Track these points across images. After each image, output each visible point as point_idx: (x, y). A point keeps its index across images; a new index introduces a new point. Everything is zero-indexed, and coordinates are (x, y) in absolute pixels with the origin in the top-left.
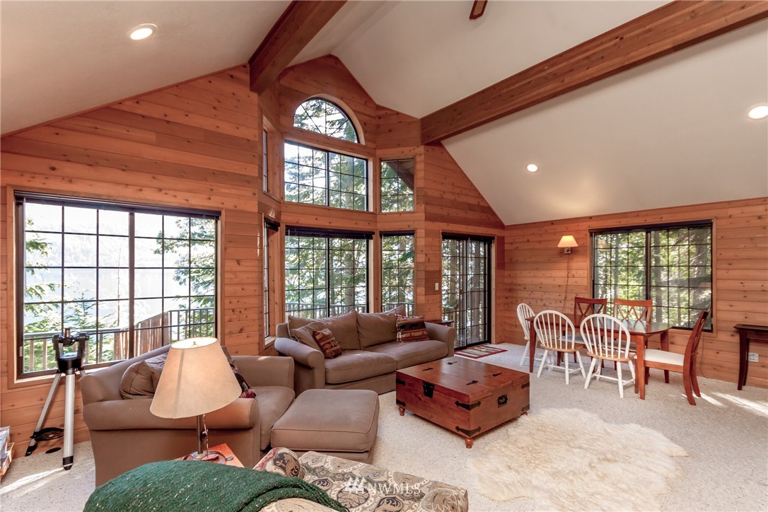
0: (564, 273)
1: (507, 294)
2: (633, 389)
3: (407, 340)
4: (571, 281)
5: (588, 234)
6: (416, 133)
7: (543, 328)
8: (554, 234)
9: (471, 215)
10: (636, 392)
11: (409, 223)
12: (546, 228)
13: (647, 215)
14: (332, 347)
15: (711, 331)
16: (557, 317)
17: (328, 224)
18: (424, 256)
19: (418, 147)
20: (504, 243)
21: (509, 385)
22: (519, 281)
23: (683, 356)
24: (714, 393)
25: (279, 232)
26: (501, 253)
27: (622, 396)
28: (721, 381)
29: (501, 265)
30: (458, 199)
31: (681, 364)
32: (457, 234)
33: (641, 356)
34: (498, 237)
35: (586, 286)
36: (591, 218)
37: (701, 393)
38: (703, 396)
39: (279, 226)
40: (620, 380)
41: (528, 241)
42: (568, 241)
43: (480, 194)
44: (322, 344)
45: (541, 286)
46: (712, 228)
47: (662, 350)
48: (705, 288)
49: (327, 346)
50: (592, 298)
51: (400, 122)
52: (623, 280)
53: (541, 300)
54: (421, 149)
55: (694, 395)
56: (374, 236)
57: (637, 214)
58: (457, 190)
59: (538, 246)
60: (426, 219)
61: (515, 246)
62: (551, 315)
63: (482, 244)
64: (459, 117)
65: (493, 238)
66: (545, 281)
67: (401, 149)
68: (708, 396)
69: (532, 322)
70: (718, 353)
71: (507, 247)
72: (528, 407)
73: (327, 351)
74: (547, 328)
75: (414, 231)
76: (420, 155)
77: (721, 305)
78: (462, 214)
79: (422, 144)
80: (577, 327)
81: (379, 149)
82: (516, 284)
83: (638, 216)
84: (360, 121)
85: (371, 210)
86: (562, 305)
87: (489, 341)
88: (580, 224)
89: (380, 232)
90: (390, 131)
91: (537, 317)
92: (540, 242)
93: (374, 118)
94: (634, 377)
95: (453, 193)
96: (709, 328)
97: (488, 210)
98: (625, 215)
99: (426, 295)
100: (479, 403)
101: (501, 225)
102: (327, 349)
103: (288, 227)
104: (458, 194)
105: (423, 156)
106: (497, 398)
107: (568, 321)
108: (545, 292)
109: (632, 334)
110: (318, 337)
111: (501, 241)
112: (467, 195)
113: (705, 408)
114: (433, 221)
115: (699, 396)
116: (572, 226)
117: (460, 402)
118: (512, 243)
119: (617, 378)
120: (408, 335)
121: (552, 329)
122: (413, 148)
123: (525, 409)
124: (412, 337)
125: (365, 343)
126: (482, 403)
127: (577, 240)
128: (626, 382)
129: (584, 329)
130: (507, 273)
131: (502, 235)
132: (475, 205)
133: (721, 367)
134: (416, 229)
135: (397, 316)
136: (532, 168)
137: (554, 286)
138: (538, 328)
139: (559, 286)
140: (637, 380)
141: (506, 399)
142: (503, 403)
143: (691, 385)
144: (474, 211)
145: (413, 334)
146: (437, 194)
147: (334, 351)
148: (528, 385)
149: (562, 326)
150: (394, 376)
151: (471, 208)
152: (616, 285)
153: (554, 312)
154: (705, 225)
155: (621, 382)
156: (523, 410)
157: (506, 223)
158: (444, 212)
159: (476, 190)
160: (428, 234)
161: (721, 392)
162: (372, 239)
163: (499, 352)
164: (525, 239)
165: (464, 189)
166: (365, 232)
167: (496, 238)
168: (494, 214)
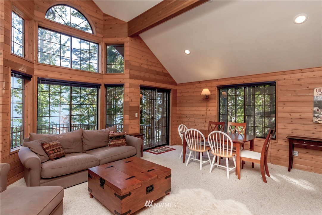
0: (205, 109)
1: (178, 119)
2: (235, 173)
3: (113, 146)
4: (209, 113)
5: (217, 88)
6: (125, 30)
7: (189, 138)
8: (200, 88)
9: (157, 77)
10: (236, 175)
11: (121, 80)
12: (197, 85)
13: (244, 79)
14: (55, 152)
15: (275, 139)
16: (196, 132)
17: (70, 78)
18: (129, 98)
19: (126, 38)
20: (177, 93)
21: (155, 178)
22: (184, 112)
23: (261, 154)
24: (276, 174)
25: (31, 81)
26: (175, 98)
27: (228, 177)
28: (280, 166)
29: (175, 104)
30: (150, 68)
31: (260, 159)
32: (149, 87)
33: (238, 154)
34: (173, 89)
35: (216, 115)
36: (218, 80)
37: (270, 174)
38: (271, 176)
39: (32, 77)
40: (227, 167)
41: (188, 92)
42: (206, 91)
43: (163, 66)
44: (47, 151)
45: (194, 115)
46: (275, 85)
47: (251, 150)
48: (273, 117)
49: (51, 152)
50: (218, 122)
51: (117, 24)
52: (239, 113)
53: (194, 122)
54: (128, 39)
55: (266, 176)
56: (101, 86)
57: (239, 78)
58: (150, 64)
59: (193, 94)
60: (130, 78)
61: (182, 94)
62: (193, 131)
63: (165, 93)
64: (146, 20)
65: (171, 90)
66: (196, 113)
67: (117, 39)
68: (274, 176)
69: (184, 135)
70: (278, 151)
71: (178, 95)
72: (170, 190)
73: (51, 155)
74: (191, 138)
75: (123, 84)
76: (127, 42)
77: (280, 126)
78: (152, 76)
79: (128, 37)
80: (206, 138)
81: (105, 38)
82: (182, 114)
83: (240, 79)
84: (92, 21)
85: (100, 72)
86: (204, 125)
87: (168, 144)
88: (213, 83)
89: (105, 84)
90: (111, 28)
91: (186, 132)
92: (194, 92)
93: (102, 20)
94: (235, 166)
95: (147, 65)
96: (274, 138)
97: (168, 75)
98: (233, 78)
99: (129, 119)
100: (130, 194)
101: (175, 83)
102: (51, 154)
103: (38, 78)
104: (150, 66)
105: (129, 43)
106: (146, 188)
107: (202, 134)
108: (196, 118)
109: (234, 142)
110: (45, 147)
111: (175, 91)
112: (155, 66)
113: (272, 184)
114: (135, 79)
115: (269, 176)
116: (209, 84)
117: (117, 193)
118: (180, 93)
119: (226, 166)
120: (113, 143)
121: (194, 138)
122: (123, 38)
123: (168, 191)
124: (117, 144)
125: (86, 148)
126: (133, 193)
127: (211, 91)
128: (231, 169)
129: (210, 139)
130: (178, 108)
131: (176, 88)
132: (160, 72)
133: (280, 158)
134: (125, 83)
135: (110, 132)
136: (187, 52)
137: (200, 115)
138: (187, 138)
139: (203, 115)
140: (236, 168)
141: (153, 188)
142: (150, 191)
143: (264, 171)
144: (160, 75)
145: (116, 142)
146: (137, 64)
147: (56, 155)
148: (170, 176)
149: (199, 137)
150: (87, 172)
151: (158, 73)
152: (236, 115)
153: (195, 130)
154: (272, 84)
155: (228, 169)
156: (166, 192)
157: (178, 83)
158: (142, 74)
159: (161, 64)
160: (131, 86)
161: (280, 173)
162: (100, 88)
163: (171, 150)
164: (187, 91)
165: (154, 63)
166: (95, 84)
167: (172, 90)
168: (171, 77)
